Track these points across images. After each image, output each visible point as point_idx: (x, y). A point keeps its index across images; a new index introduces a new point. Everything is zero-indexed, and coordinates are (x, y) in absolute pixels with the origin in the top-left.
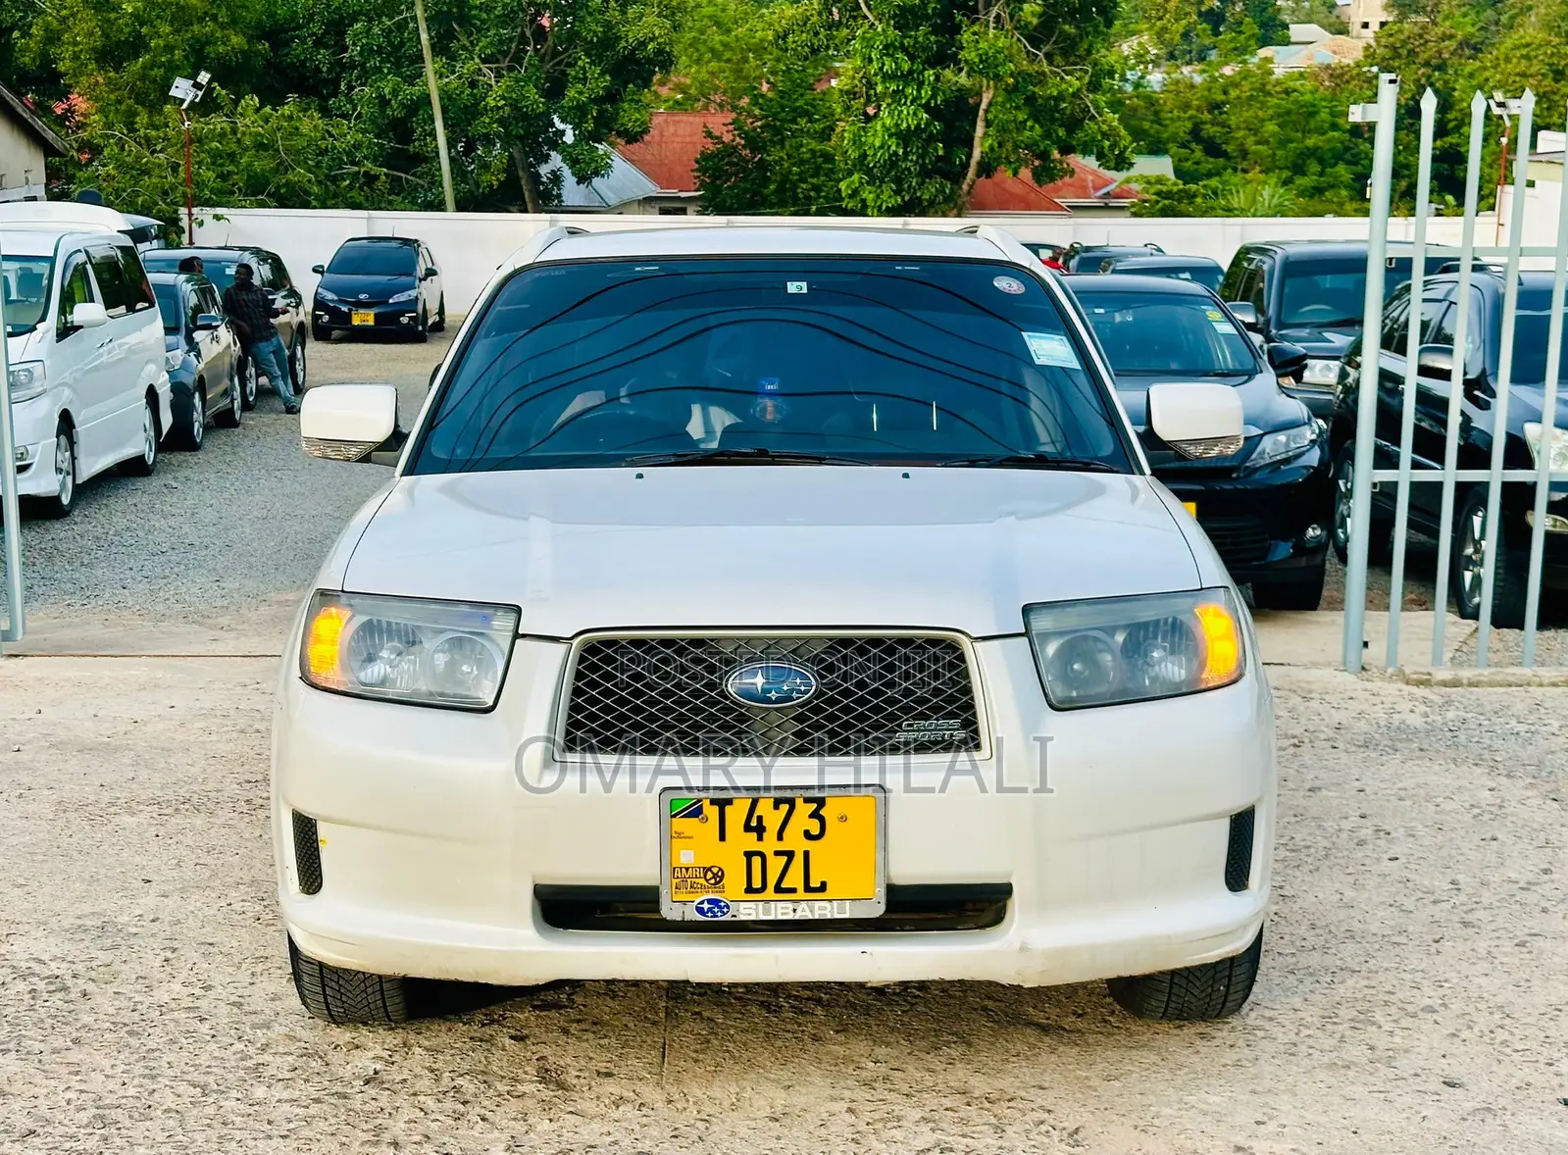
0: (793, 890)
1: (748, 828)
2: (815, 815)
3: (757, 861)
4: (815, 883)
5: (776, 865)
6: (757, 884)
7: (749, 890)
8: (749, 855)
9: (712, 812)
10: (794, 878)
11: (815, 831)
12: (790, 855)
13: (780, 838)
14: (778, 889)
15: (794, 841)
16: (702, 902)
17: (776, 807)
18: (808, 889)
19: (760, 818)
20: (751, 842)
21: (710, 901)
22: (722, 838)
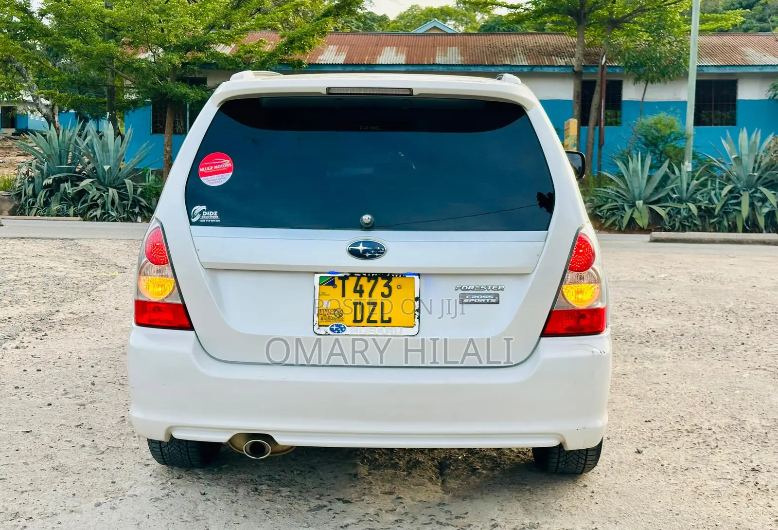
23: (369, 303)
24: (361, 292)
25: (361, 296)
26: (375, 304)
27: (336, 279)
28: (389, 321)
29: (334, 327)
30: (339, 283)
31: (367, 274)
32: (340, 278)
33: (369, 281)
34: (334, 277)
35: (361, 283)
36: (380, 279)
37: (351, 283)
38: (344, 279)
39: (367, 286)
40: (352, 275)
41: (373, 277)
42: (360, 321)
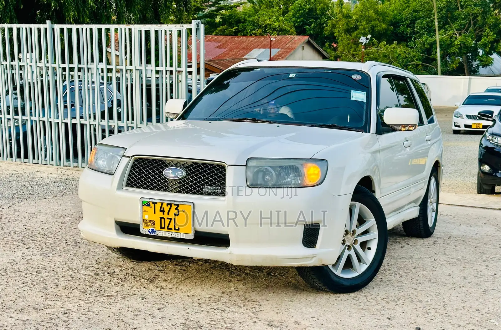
0: (171, 229)
1: (161, 211)
2: (176, 209)
3: (163, 220)
4: (177, 228)
5: (167, 221)
6: (163, 226)
7: (161, 228)
8: (161, 218)
9: (152, 205)
10: (172, 226)
11: (177, 214)
12: (171, 219)
13: (168, 214)
14: (168, 228)
15: (172, 216)
16: (150, 230)
17: (167, 206)
18: (175, 229)
19: (163, 208)
20: (161, 214)
21: (152, 230)
22: (155, 213)
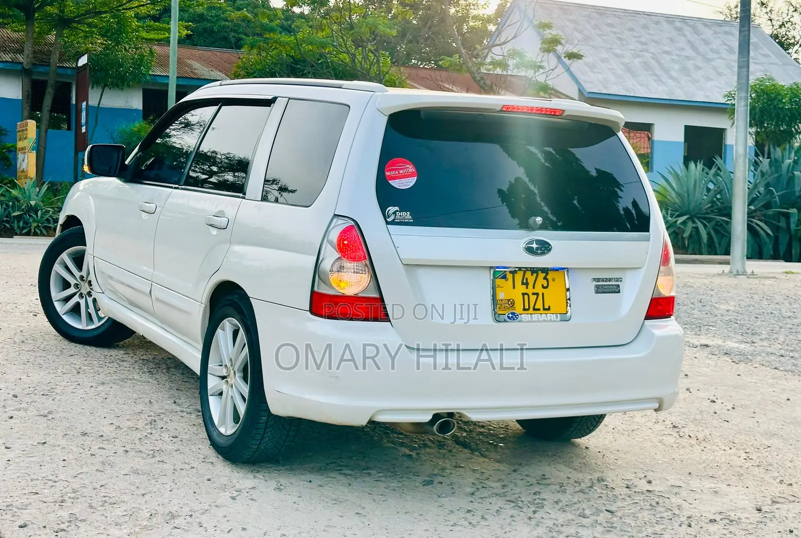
23: (533, 294)
24: (527, 284)
25: (527, 288)
26: (537, 294)
27: (508, 273)
28: (549, 309)
29: (510, 315)
30: (510, 276)
31: (531, 268)
32: (511, 272)
33: (532, 275)
34: (505, 271)
35: (526, 277)
36: (540, 272)
37: (519, 277)
38: (513, 273)
39: (531, 278)
40: (520, 269)
41: (534, 271)
42: (528, 309)
